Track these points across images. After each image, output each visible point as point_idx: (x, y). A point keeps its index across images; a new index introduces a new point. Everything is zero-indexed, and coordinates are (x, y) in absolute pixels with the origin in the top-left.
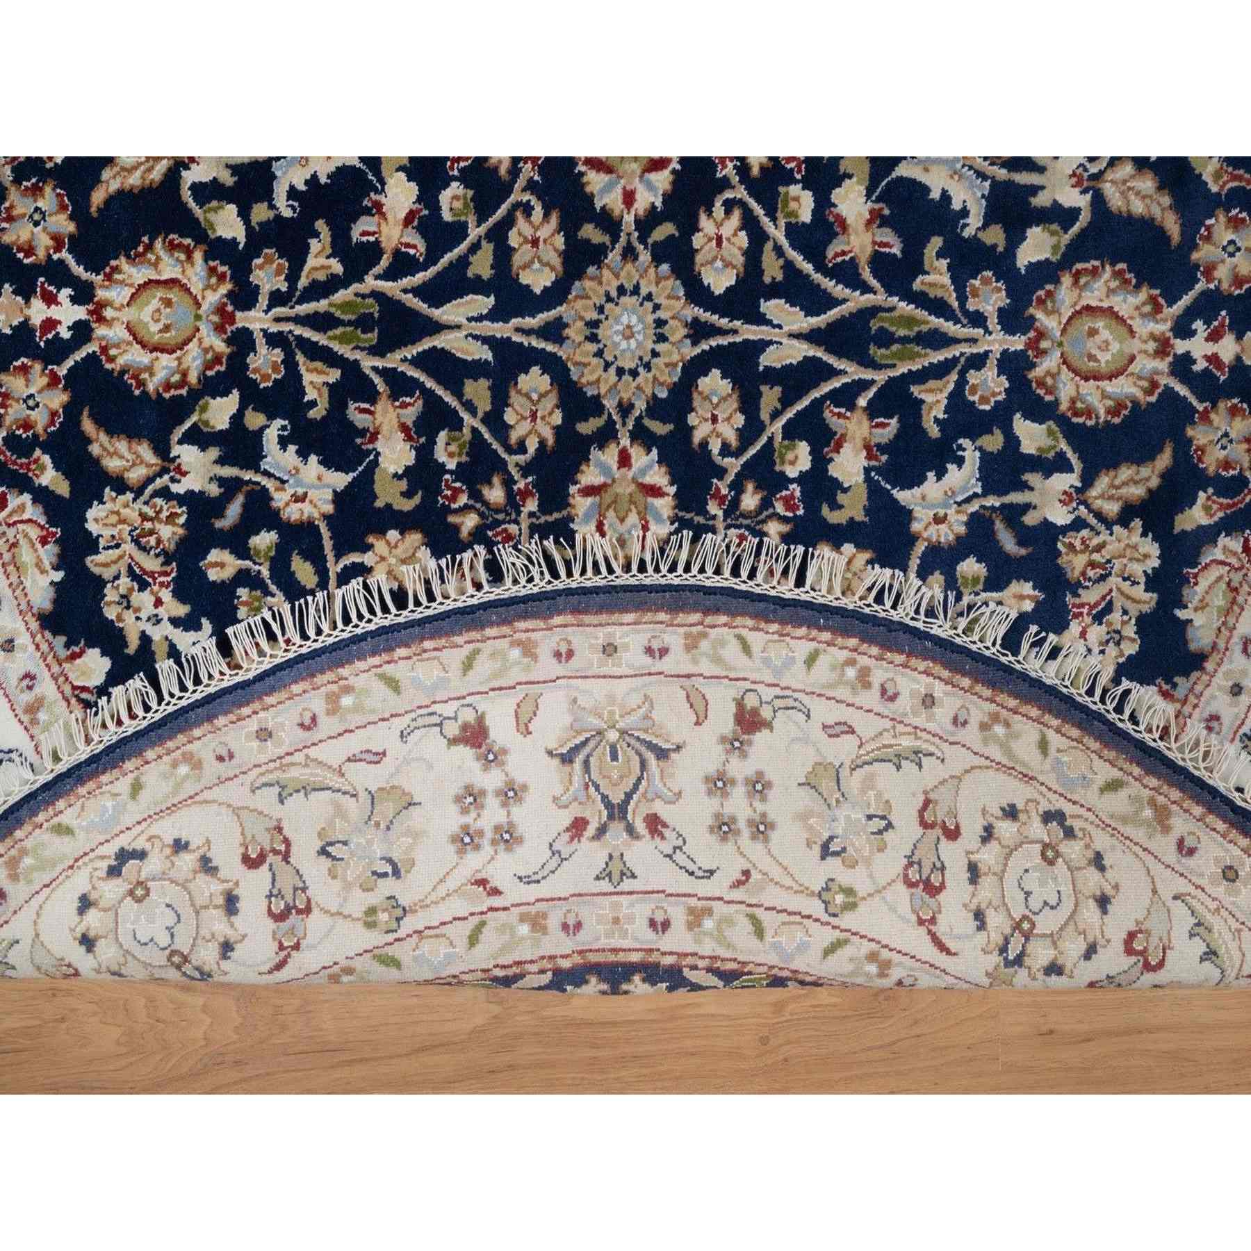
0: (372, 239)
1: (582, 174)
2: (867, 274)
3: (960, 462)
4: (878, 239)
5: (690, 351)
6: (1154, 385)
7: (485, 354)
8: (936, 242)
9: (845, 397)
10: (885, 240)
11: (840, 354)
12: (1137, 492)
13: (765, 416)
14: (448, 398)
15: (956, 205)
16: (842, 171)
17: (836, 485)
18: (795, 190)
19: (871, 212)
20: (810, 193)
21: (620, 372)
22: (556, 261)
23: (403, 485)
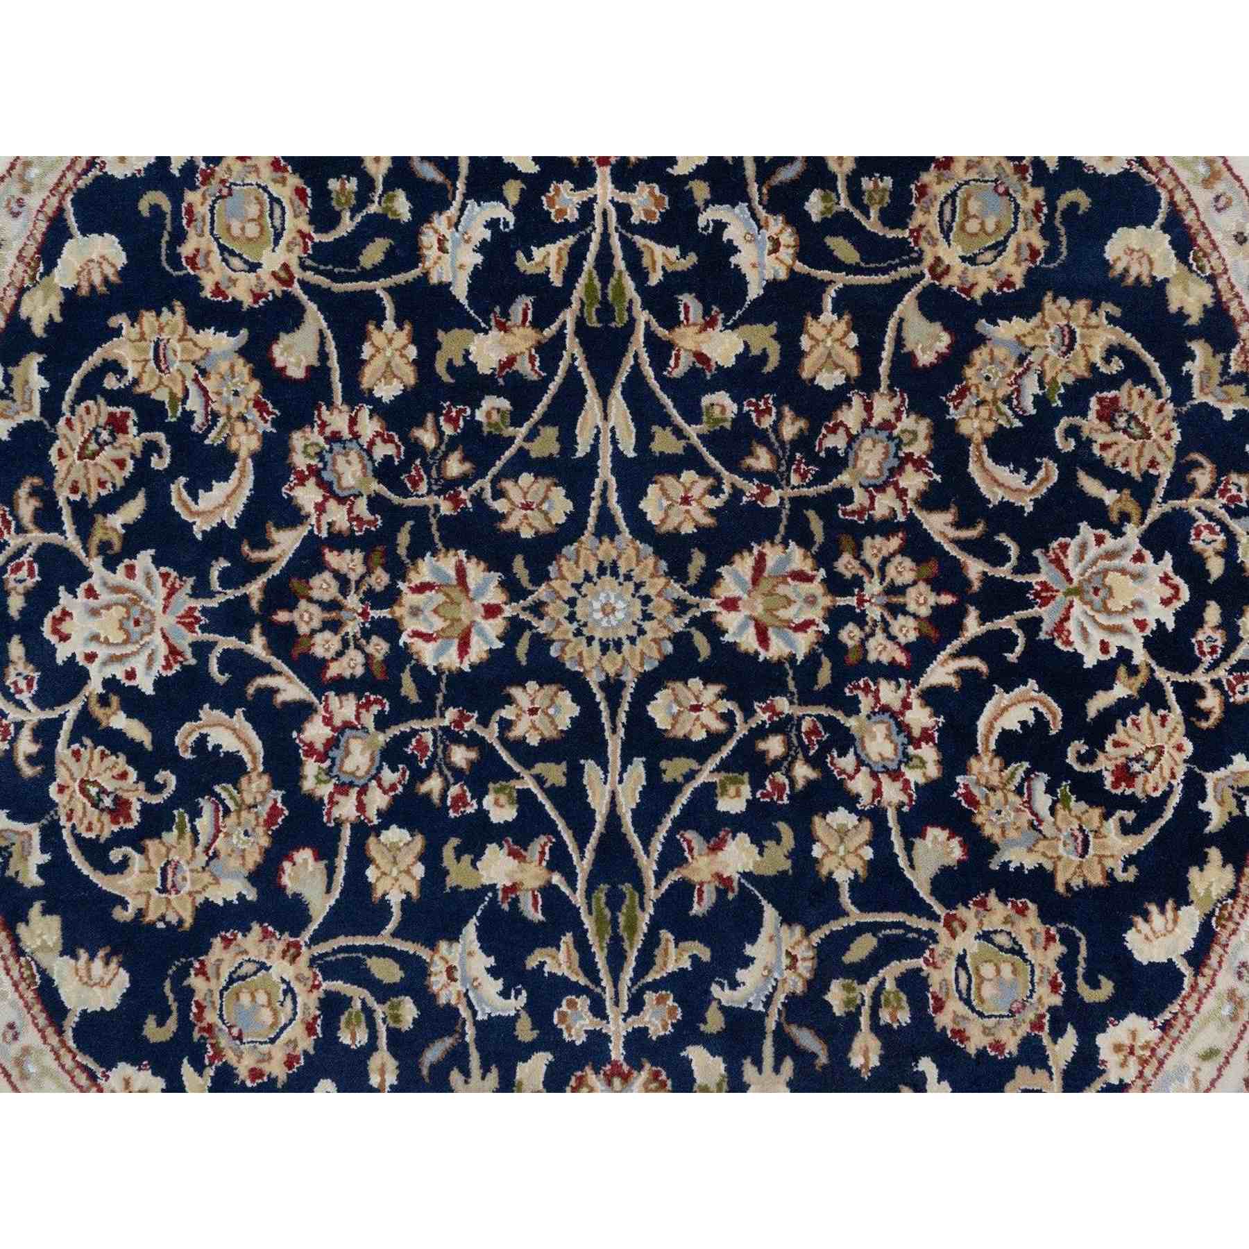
0: (682, 317)
1: (750, 550)
2: (673, 877)
3: (505, 994)
4: (705, 888)
5: (594, 680)
7: (582, 448)
8: (705, 954)
9: (560, 861)
10: (705, 896)
11: (599, 850)
13: (539, 768)
14: (540, 409)
15: (741, 975)
16: (766, 843)
17: (478, 855)
18: (746, 790)
19: (729, 879)
20: (744, 809)
21: (572, 602)
22: (669, 526)
23: (459, 361)
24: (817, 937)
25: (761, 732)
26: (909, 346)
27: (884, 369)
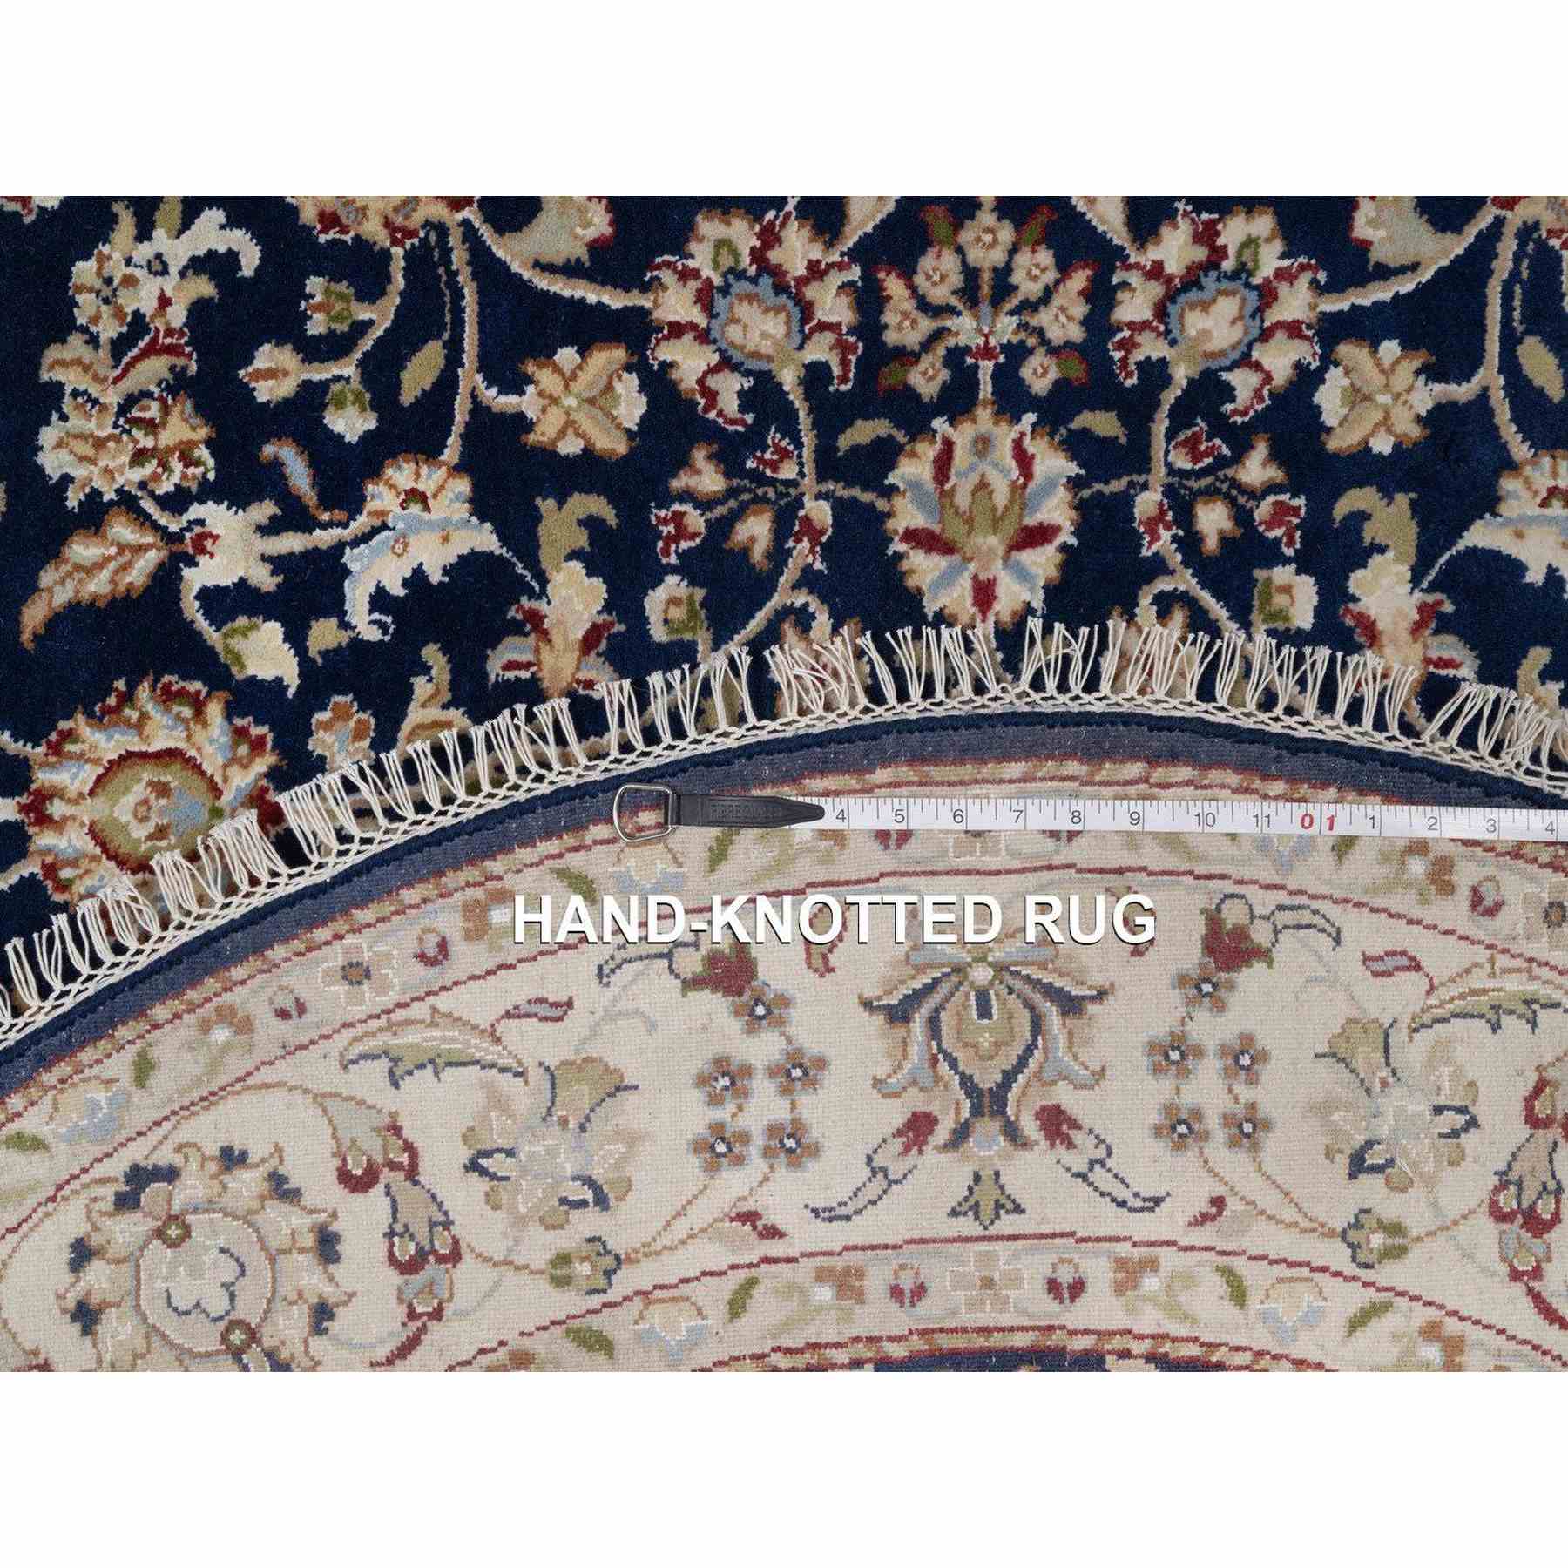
0: (525, 675)
1: (899, 556)
4: (1434, 655)
8: (1539, 657)
10: (1446, 655)
16: (1367, 541)
18: (1282, 574)
19: (1422, 608)
20: (1312, 580)
24: (1520, 449)
25: (1190, 543)
26: (581, 252)
27: (614, 300)
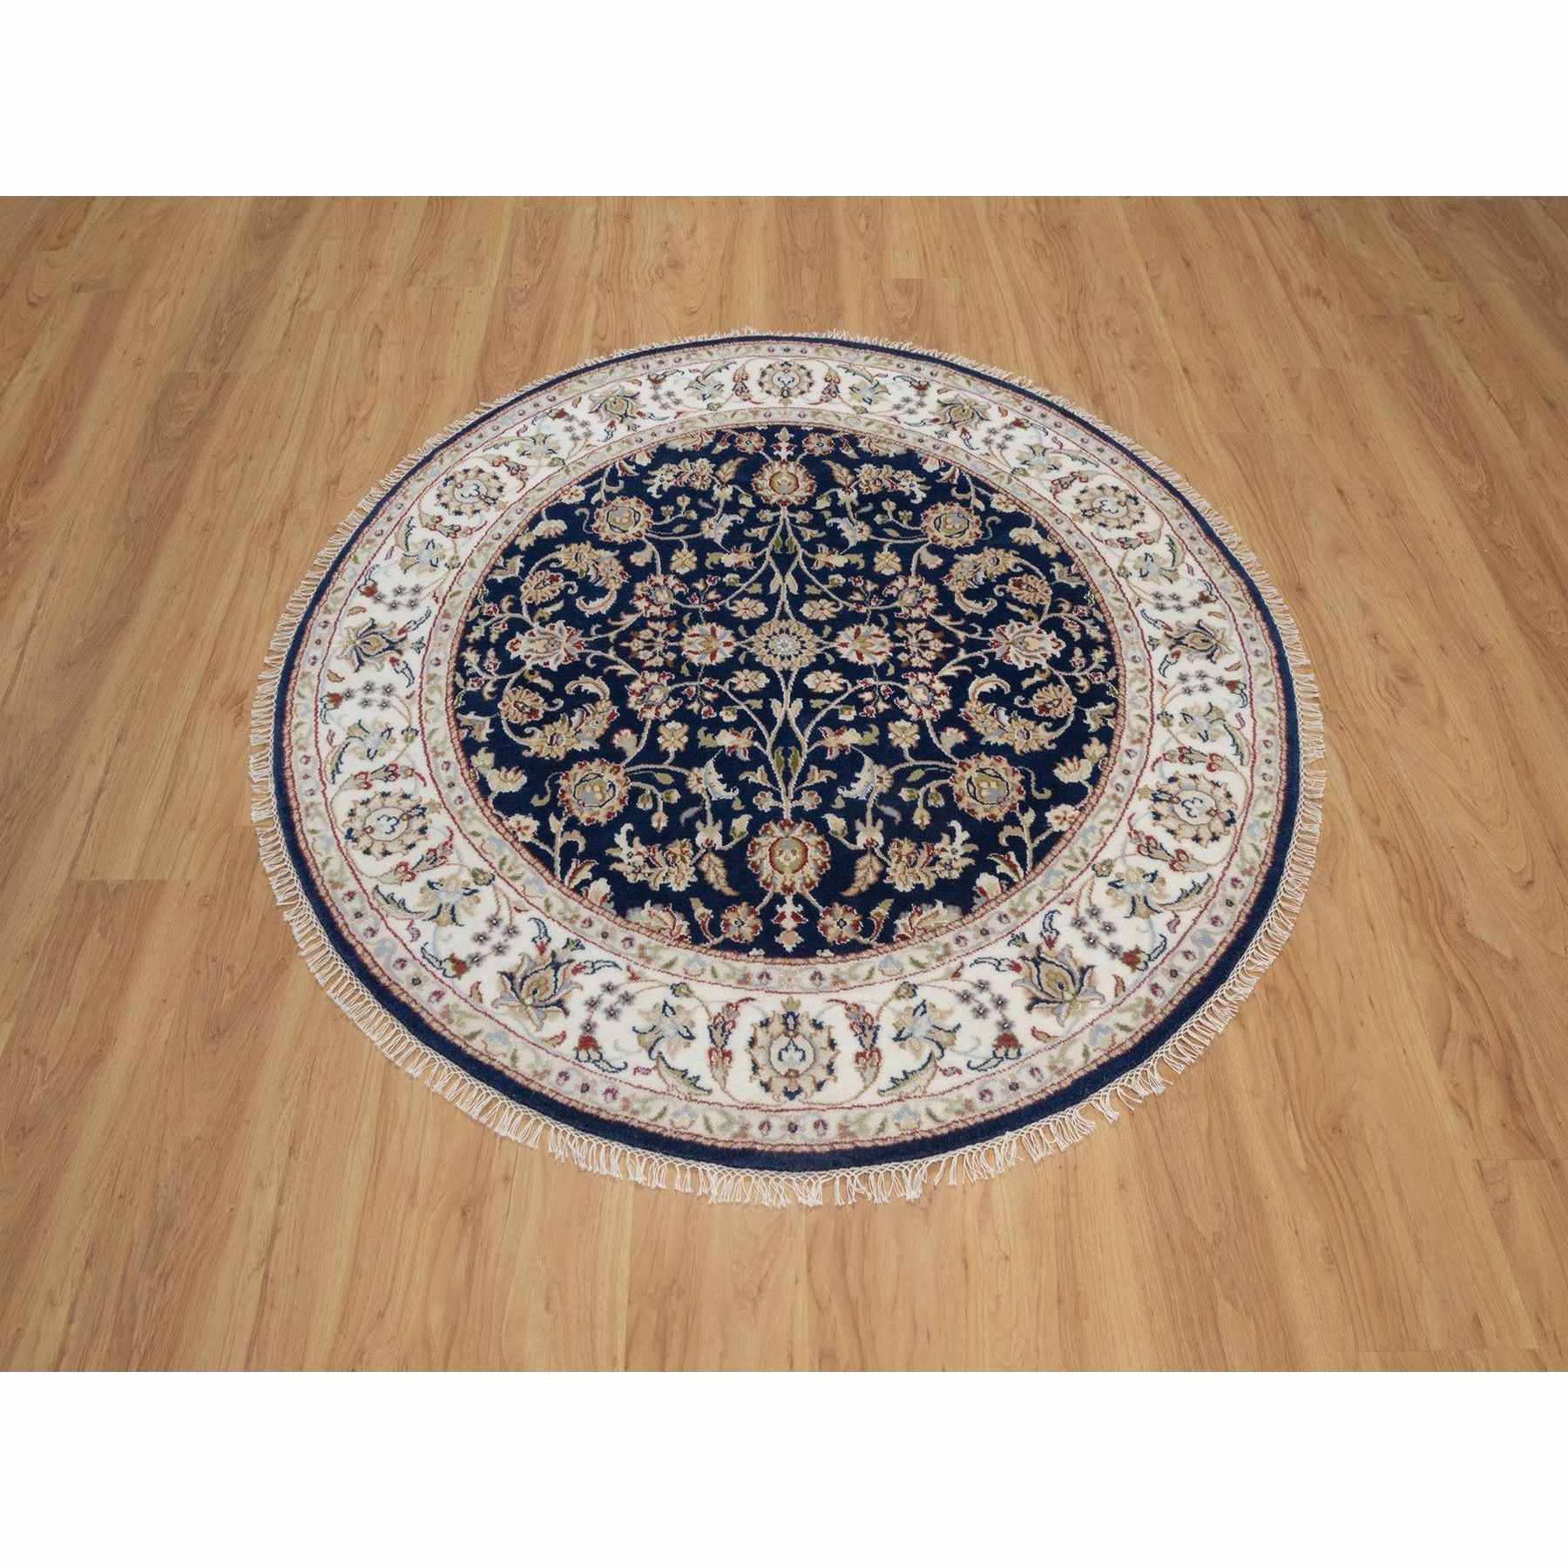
0: (819, 551)
1: (853, 627)
2: (816, 745)
3: (727, 790)
4: (833, 749)
5: (777, 670)
6: (768, 885)
7: (773, 590)
8: (834, 776)
9: (758, 736)
10: (833, 752)
11: (778, 733)
12: (711, 877)
13: (749, 702)
14: (753, 578)
15: (853, 785)
16: (864, 733)
17: (716, 734)
18: (854, 713)
19: (846, 747)
20: (853, 719)
21: (767, 642)
22: (814, 617)
23: (716, 562)
24: (892, 770)
25: (861, 691)
26: (924, 562)
27: (913, 569)
